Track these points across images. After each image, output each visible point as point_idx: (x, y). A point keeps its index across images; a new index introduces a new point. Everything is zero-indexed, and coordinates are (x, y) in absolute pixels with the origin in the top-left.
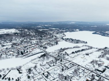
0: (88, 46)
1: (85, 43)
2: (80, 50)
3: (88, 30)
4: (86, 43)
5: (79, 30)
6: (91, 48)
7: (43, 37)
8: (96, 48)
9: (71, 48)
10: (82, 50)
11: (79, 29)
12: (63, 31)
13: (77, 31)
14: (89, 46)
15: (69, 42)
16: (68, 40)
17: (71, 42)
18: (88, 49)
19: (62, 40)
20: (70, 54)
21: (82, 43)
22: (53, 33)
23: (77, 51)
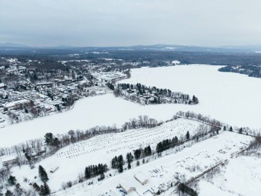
0: (200, 118)
1: (190, 103)
2: (149, 149)
3: (206, 64)
4: (195, 101)
5: (179, 63)
6: (216, 128)
8: (241, 131)
9: (115, 131)
10: (164, 146)
11: (179, 60)
12: (134, 64)
13: (174, 64)
14: (204, 115)
15: (127, 98)
16: (124, 92)
17: (133, 99)
18: (197, 138)
19: (102, 92)
20: (70, 185)
21: (176, 102)
22: (97, 68)
23: (129, 156)
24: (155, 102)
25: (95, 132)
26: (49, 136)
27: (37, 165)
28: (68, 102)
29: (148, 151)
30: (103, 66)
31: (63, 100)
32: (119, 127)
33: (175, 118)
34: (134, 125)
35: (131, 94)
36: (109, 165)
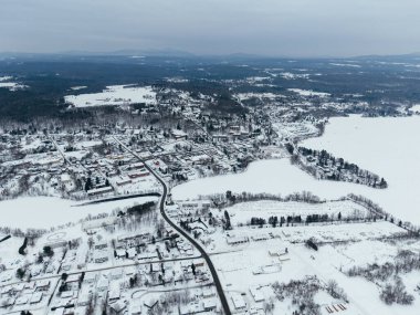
2: (299, 217)
7: (217, 130)
9: (279, 199)
15: (303, 168)
16: (303, 159)
17: (309, 170)
18: (348, 220)
19: (278, 155)
20: (241, 225)
21: (358, 182)
22: (282, 113)
23: (282, 219)
24: (333, 178)
25: (262, 197)
26: (229, 193)
27: (223, 211)
28: (244, 164)
29: (298, 219)
30: (292, 108)
31: (239, 160)
32: (283, 196)
33: (343, 199)
34: (297, 198)
35: (309, 164)
36: (267, 221)
